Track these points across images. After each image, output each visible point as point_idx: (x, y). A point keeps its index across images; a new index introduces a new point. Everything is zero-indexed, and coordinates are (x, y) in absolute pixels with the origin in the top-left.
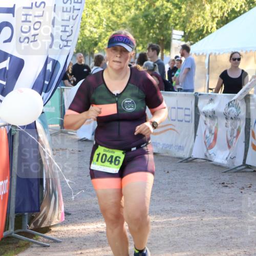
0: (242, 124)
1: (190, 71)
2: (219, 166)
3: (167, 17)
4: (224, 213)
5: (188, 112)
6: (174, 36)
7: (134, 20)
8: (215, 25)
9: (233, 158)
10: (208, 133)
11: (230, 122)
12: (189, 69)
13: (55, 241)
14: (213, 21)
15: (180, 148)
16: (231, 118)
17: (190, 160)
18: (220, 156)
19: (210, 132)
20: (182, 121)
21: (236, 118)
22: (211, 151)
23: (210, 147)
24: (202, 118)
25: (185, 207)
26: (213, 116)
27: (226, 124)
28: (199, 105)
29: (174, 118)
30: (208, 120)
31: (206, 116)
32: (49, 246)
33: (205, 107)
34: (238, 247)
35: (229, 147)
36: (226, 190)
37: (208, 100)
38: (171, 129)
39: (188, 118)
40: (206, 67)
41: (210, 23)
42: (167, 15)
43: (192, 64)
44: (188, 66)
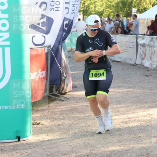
0: (156, 49)
1: (137, 26)
2: (147, 68)
4: (143, 88)
5: (133, 44)
8: (151, 6)
9: (152, 64)
10: (142, 53)
12: (137, 25)
13: (67, 99)
14: (150, 5)
15: (131, 60)
16: (151, 47)
17: (135, 65)
18: (147, 63)
19: (143, 52)
20: (131, 48)
21: (153, 47)
22: (143, 61)
23: (143, 59)
24: (139, 46)
25: (127, 85)
26: (144, 45)
27: (149, 49)
28: (138, 41)
29: (128, 46)
30: (142, 48)
31: (141, 46)
32: (64, 101)
33: (141, 41)
34: (146, 103)
35: (151, 59)
37: (141, 39)
38: (127, 51)
39: (133, 47)
40: (146, 25)
41: (149, 5)
42: (131, 2)
43: (138, 23)
44: (136, 24)
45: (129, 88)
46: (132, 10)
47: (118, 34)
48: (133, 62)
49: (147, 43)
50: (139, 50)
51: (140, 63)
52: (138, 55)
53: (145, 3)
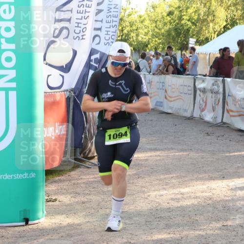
0: (221, 96)
1: (195, 63)
3: (188, 30)
4: (202, 151)
5: (190, 88)
6: (190, 42)
7: (169, 31)
9: (216, 118)
10: (201, 101)
11: (214, 95)
12: (195, 62)
15: (185, 111)
16: (215, 93)
18: (208, 117)
19: (203, 101)
20: (186, 94)
21: (217, 93)
22: (203, 113)
23: (203, 110)
24: (198, 92)
25: (180, 147)
26: (204, 91)
27: (212, 96)
28: (196, 84)
29: (181, 92)
30: (201, 94)
31: (200, 91)
32: (91, 168)
33: (200, 85)
34: (205, 172)
35: (214, 111)
36: (209, 137)
37: (201, 81)
38: (180, 99)
39: (190, 92)
40: (208, 61)
41: (213, 35)
42: (188, 29)
43: (197, 59)
44: (194, 60)
45: (183, 150)
46: (188, 41)
47: (168, 74)
48: (188, 115)
49: (209, 87)
50: (198, 97)
51: (198, 116)
52: (196, 105)
53: (207, 31)
